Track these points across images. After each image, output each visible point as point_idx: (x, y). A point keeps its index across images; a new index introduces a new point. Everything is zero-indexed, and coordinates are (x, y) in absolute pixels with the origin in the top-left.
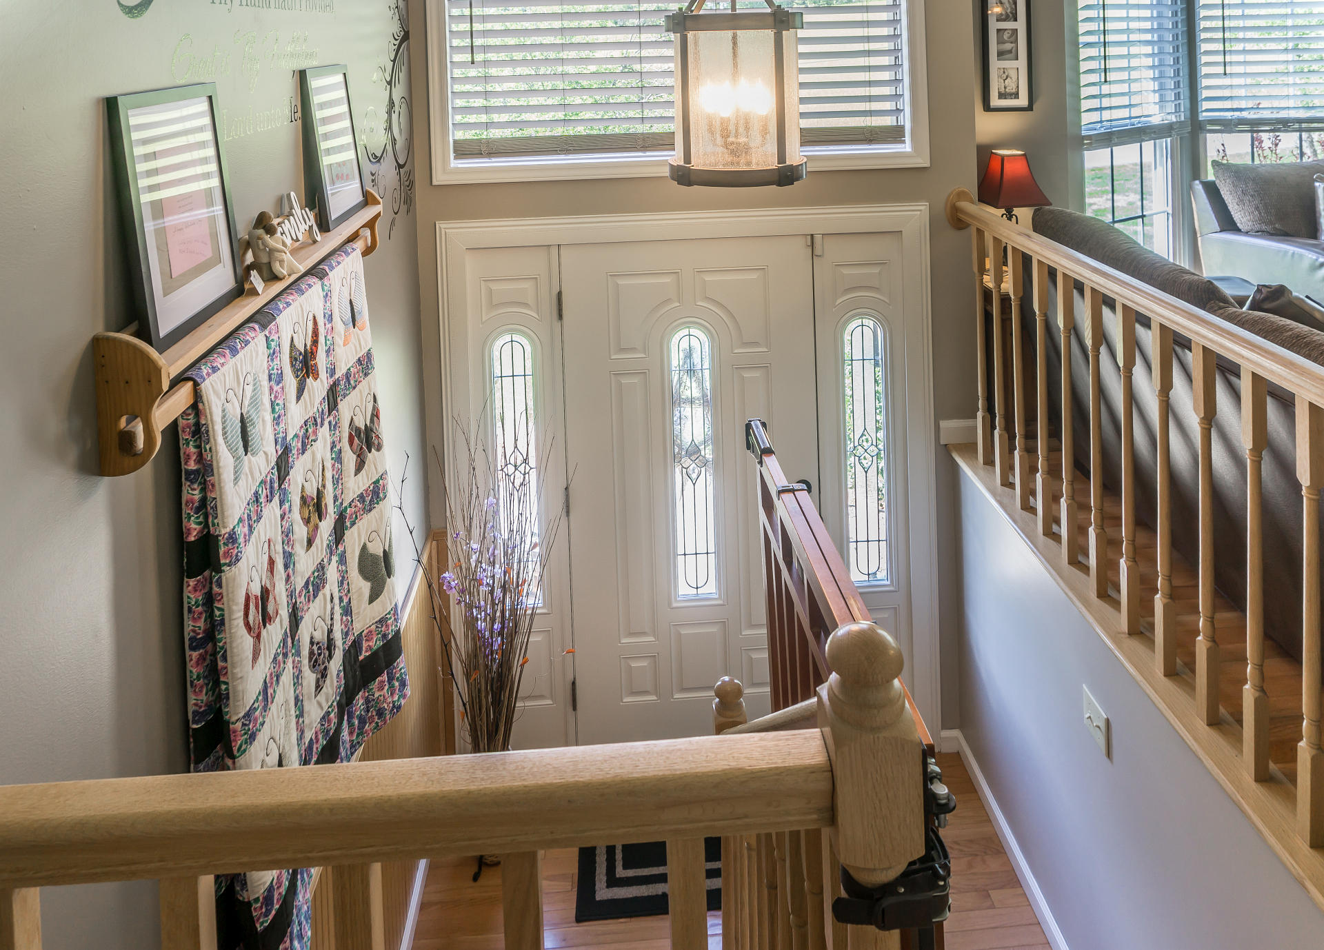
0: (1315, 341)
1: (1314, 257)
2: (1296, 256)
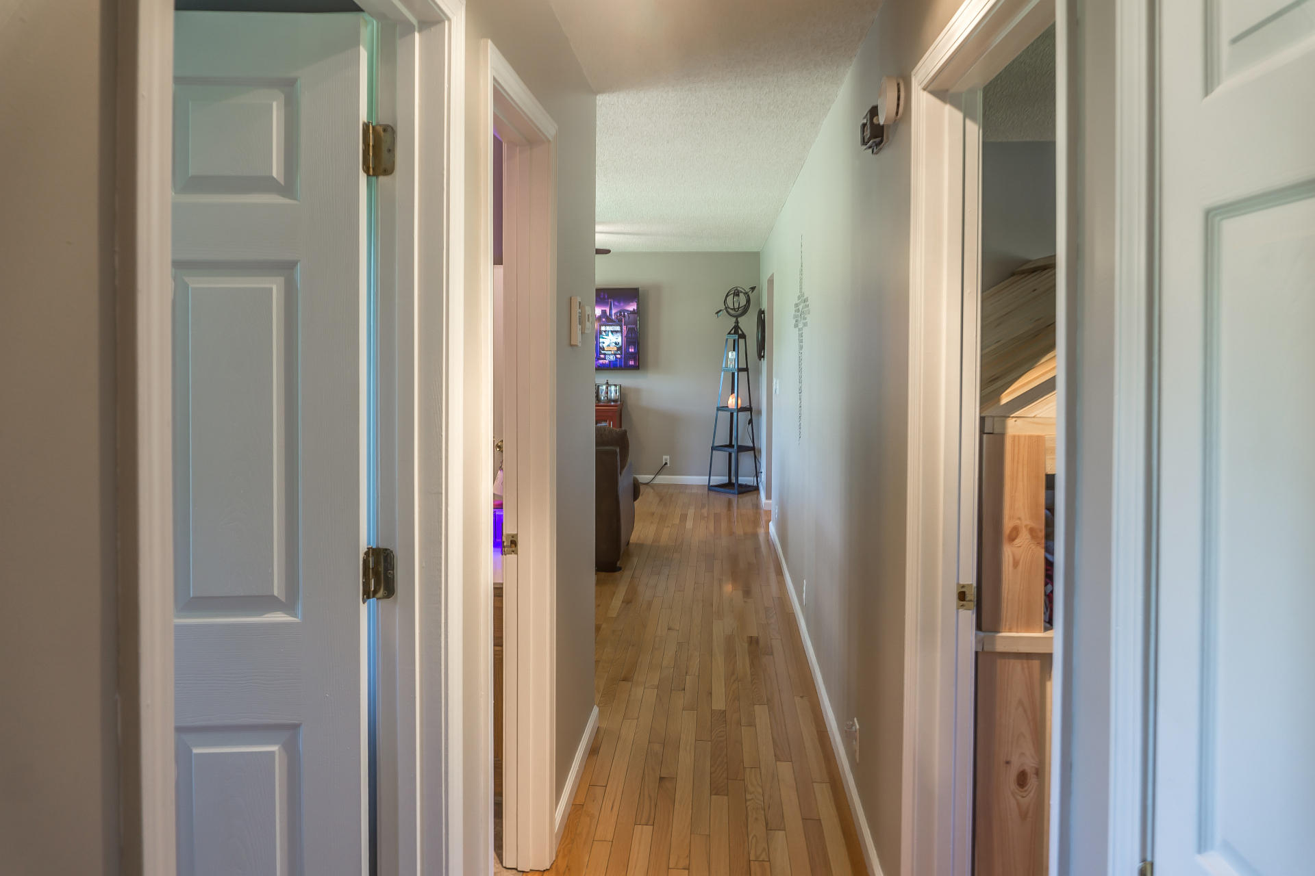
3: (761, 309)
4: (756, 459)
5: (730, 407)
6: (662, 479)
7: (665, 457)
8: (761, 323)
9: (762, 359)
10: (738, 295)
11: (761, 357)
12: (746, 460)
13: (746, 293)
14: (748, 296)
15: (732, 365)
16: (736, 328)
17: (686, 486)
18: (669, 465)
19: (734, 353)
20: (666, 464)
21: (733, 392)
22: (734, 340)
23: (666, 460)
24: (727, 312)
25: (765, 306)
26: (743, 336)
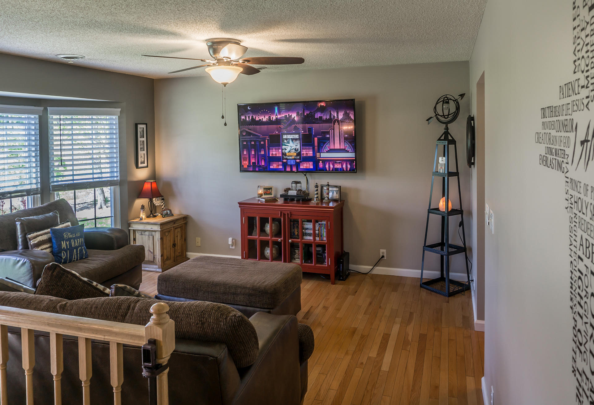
0: (6, 297)
1: (15, 259)
2: (7, 260)
3: (470, 116)
4: (468, 260)
5: (441, 209)
6: (380, 270)
7: (382, 250)
8: (471, 130)
9: (473, 166)
10: (448, 103)
11: (471, 164)
12: (457, 260)
13: (455, 101)
14: (458, 103)
15: (442, 170)
16: (446, 133)
17: (401, 278)
18: (385, 258)
19: (444, 158)
20: (383, 257)
21: (444, 196)
22: (444, 146)
23: (383, 253)
24: (438, 119)
25: (474, 112)
26: (453, 142)
